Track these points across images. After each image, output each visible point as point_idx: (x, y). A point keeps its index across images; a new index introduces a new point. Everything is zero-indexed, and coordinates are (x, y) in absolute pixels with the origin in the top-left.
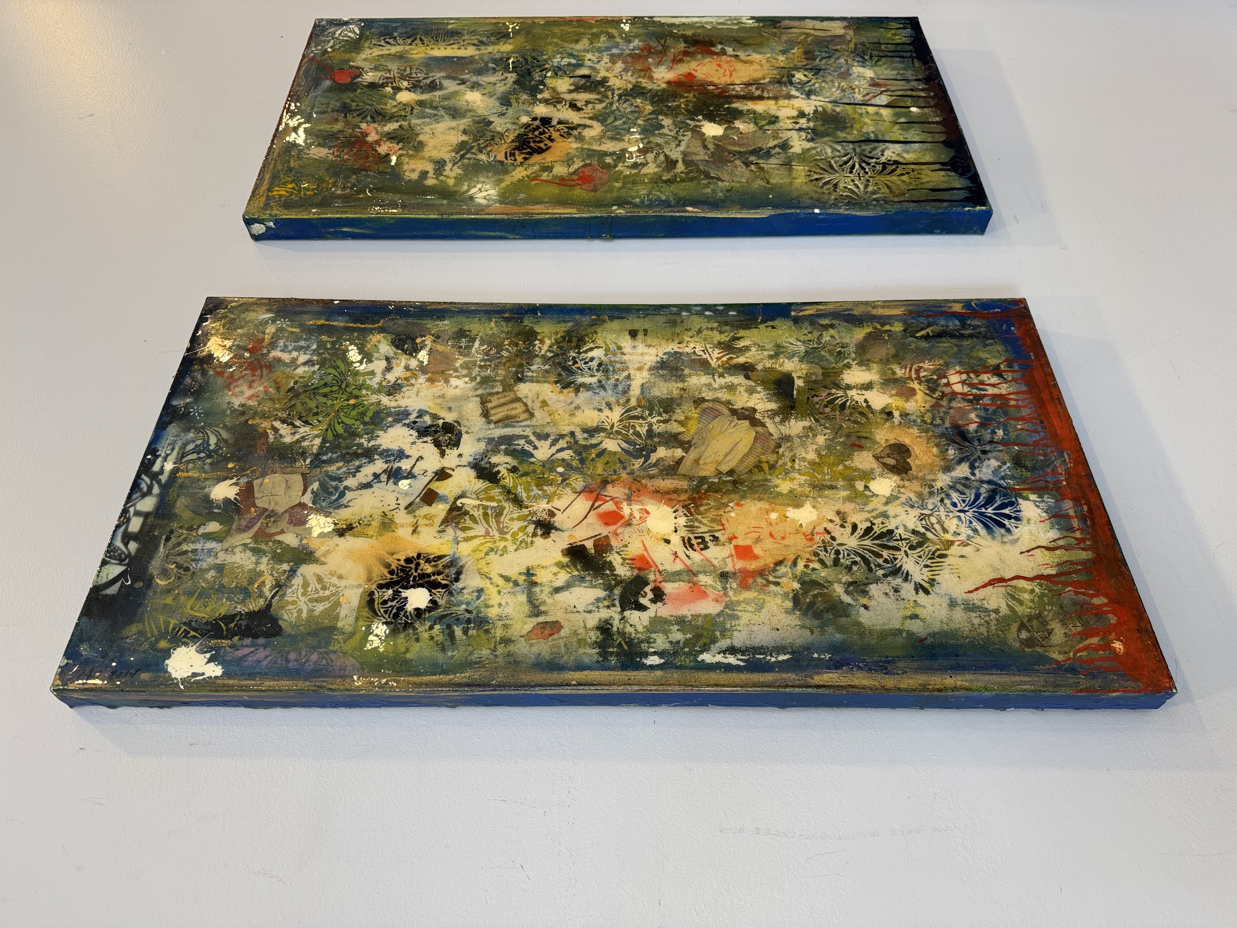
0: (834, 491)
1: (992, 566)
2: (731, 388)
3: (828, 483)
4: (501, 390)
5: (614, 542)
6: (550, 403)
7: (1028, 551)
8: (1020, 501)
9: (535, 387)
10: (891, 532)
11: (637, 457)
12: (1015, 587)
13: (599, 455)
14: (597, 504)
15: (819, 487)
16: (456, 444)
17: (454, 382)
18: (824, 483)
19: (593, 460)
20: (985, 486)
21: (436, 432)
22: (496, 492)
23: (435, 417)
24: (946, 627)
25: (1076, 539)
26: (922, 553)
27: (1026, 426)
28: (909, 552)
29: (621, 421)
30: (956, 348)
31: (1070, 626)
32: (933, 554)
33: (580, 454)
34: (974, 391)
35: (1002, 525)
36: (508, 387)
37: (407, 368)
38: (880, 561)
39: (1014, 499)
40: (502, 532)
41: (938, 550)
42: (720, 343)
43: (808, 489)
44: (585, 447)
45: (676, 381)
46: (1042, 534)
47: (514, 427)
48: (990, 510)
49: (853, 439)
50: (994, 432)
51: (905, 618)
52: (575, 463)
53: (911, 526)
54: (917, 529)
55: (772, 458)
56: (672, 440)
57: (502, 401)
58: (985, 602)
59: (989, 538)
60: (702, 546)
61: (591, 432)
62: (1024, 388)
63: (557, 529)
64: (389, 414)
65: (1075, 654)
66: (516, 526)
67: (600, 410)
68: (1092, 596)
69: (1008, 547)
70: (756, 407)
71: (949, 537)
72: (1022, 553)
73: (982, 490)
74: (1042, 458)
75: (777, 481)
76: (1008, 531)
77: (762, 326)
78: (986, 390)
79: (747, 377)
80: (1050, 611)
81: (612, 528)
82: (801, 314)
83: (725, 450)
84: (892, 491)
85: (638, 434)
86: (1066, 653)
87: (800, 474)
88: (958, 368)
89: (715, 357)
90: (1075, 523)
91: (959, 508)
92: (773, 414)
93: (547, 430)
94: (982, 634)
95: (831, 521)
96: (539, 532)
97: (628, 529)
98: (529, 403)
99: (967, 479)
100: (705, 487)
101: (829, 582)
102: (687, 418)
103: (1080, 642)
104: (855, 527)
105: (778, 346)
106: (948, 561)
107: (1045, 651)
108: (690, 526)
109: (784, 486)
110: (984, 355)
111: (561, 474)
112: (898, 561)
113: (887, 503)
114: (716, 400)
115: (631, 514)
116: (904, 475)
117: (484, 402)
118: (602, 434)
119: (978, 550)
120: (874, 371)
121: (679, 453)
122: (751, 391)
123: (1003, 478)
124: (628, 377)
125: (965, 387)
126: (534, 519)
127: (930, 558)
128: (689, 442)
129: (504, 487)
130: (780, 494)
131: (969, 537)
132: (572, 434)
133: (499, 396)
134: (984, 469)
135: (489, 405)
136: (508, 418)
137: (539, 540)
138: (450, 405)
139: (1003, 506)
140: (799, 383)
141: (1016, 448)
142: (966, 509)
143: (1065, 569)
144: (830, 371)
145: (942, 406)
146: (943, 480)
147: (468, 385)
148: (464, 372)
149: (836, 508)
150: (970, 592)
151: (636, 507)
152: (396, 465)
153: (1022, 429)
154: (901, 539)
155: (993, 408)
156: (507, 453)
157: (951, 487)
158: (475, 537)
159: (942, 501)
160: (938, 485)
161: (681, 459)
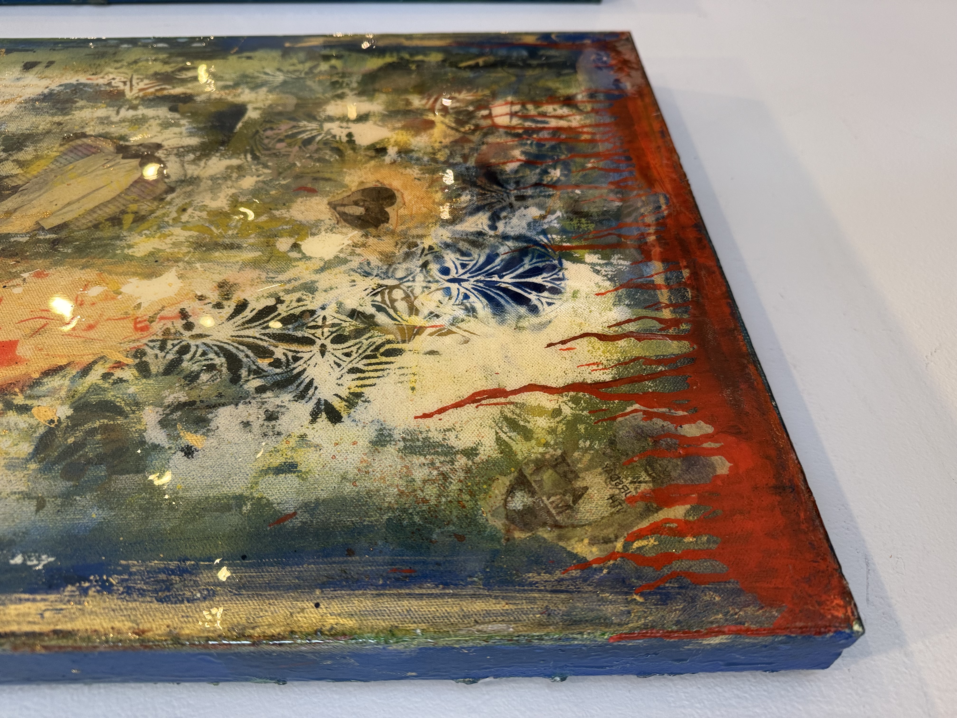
0: (233, 252)
1: (485, 368)
3: (228, 241)
7: (563, 342)
8: (566, 264)
10: (308, 314)
12: (522, 406)
15: (208, 247)
18: (221, 241)
24: (348, 488)
25: (661, 321)
26: (354, 349)
27: (601, 164)
28: (330, 347)
30: (514, 78)
31: (626, 482)
32: (377, 349)
34: (528, 124)
35: (524, 302)
38: (264, 363)
39: (556, 262)
41: (389, 342)
45: (53, 115)
46: (596, 314)
48: (508, 279)
50: (545, 173)
51: (266, 472)
53: (351, 304)
54: (360, 309)
58: (451, 436)
59: (493, 322)
62: (607, 119)
65: (627, 545)
68: (680, 421)
69: (526, 335)
70: (164, 143)
71: (417, 321)
72: (550, 345)
74: (619, 204)
75: (136, 239)
76: (534, 310)
78: (547, 123)
80: (586, 450)
82: (298, 46)
83: (73, 197)
84: (341, 251)
86: (607, 541)
87: (184, 228)
89: (138, 88)
90: (664, 296)
91: (453, 274)
92: (187, 151)
94: (427, 501)
95: (201, 298)
99: (480, 234)
101: (137, 404)
102: (37, 158)
103: (643, 516)
104: (241, 307)
105: (245, 77)
106: (398, 360)
107: (560, 538)
109: (144, 247)
110: (554, 85)
112: (301, 362)
116: (371, 229)
119: (466, 342)
120: (379, 101)
122: (169, 125)
123: (544, 232)
125: (515, 119)
127: (367, 357)
128: (12, 189)
131: (455, 321)
134: (515, 221)
139: (535, 271)
140: (252, 115)
141: (578, 191)
142: (465, 277)
143: (632, 371)
145: (470, 141)
146: (437, 236)
149: (219, 278)
150: (425, 416)
153: (593, 168)
154: (324, 326)
155: (551, 143)
157: (448, 246)
159: (425, 265)
160: (427, 242)
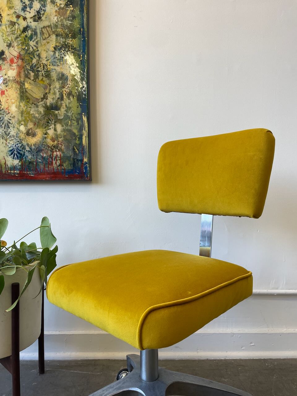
0: (21, 117)
2: (55, 93)
3: (23, 115)
4: (53, 30)
5: (5, 62)
6: (49, 44)
8: (19, 160)
9: (54, 40)
10: (9, 128)
11: (30, 67)
13: (31, 58)
14: (16, 58)
15: (22, 113)
16: (34, 21)
17: (56, 18)
19: (30, 56)
20: (23, 153)
21: (38, 15)
22: (19, 32)
23: (43, 14)
25: (8, 171)
27: (42, 168)
28: (4, 131)
29: (43, 63)
30: (70, 156)
33: (31, 53)
34: (53, 157)
35: (12, 154)
36: (54, 32)
37: (60, 4)
40: (8, 35)
41: (5, 138)
42: (71, 92)
43: (21, 110)
44: (34, 54)
45: (57, 79)
46: (10, 163)
47: (40, 35)
48: (16, 152)
49: (37, 123)
50: (40, 159)
52: (28, 52)
53: (11, 133)
54: (10, 134)
55: (31, 102)
56: (36, 76)
57: (49, 31)
59: (8, 150)
60: (4, 83)
61: (39, 56)
63: (9, 48)
64: (44, 2)
66: (10, 38)
67: (46, 58)
69: (6, 154)
70: (48, 100)
71: (8, 141)
72: (4, 157)
73: (22, 152)
74: (32, 169)
75: (24, 103)
76: (10, 155)
77: (78, 104)
79: (58, 98)
81: (9, 61)
82: (83, 115)
83: (33, 90)
84: (21, 131)
85: (38, 68)
87: (26, 109)
88: (62, 155)
89: (66, 90)
90: (12, 172)
91: (16, 145)
92: (46, 104)
93: (39, 44)
95: (12, 114)
96: (8, 44)
97: (9, 66)
98: (49, 38)
99: (25, 149)
100: (22, 85)
102: (44, 81)
104: (10, 120)
105: (70, 108)
106: (2, 139)
108: (10, 80)
110: (67, 163)
111: (25, 48)
113: (17, 128)
114: (50, 89)
115: (13, 66)
116: (26, 134)
117: (48, 26)
118: (38, 59)
119: (5, 147)
120: (61, 133)
121: (32, 78)
122: (53, 99)
123: (25, 158)
124: (58, 65)
125: (56, 156)
126: (12, 42)
127: (2, 136)
128: (36, 81)
129: (21, 34)
130: (20, 103)
131: (8, 146)
132: (38, 51)
133: (51, 30)
134: (28, 154)
135: (48, 28)
136: (43, 34)
137: (6, 44)
138: (48, 18)
139: (17, 156)
140: (56, 112)
141: (35, 164)
144: (61, 121)
145: (48, 148)
146: (24, 143)
147: (54, 22)
148: (59, 20)
149: (16, 116)
151: (15, 67)
152: (28, 7)
154: (7, 130)
155: (48, 160)
156: (32, 35)
157: (22, 145)
158: (7, 29)
159: (18, 142)
160: (23, 142)
161: (30, 79)
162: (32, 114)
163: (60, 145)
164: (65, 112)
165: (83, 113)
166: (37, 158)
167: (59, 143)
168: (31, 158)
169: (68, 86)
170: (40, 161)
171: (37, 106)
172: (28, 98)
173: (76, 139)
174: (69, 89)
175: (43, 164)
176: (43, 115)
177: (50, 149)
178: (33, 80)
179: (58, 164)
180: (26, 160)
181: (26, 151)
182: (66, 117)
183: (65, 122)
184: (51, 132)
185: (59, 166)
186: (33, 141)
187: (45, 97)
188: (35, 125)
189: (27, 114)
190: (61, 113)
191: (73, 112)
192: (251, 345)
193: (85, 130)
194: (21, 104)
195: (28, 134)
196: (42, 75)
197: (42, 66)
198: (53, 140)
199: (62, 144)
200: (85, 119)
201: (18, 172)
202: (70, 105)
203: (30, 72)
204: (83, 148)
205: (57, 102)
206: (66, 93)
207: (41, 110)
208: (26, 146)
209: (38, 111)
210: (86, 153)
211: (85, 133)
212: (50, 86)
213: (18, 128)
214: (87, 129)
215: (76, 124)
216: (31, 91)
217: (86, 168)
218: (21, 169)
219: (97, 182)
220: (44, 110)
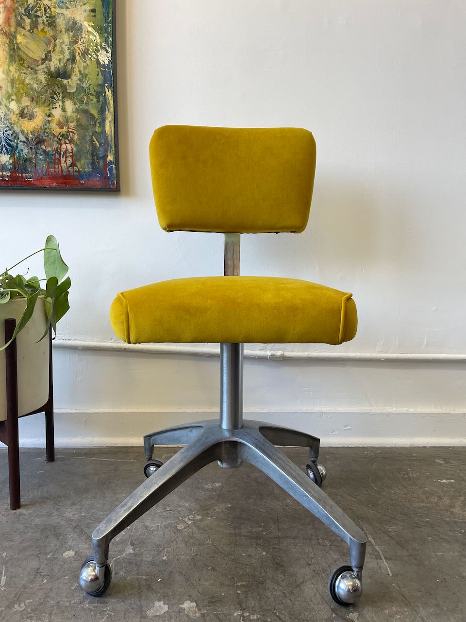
0: (11, 88)
3: (14, 86)
8: (9, 156)
11: (25, 10)
15: (13, 82)
18: (15, 84)
27: (44, 168)
29: (44, 4)
30: (86, 151)
34: (62, 153)
39: (10, 154)
42: (88, 50)
43: (11, 77)
45: (65, 28)
48: (4, 143)
49: (35, 99)
50: (41, 155)
56: (34, 25)
70: (51, 62)
74: (29, 170)
75: (15, 66)
77: (98, 70)
84: (12, 109)
85: (37, 11)
87: (18, 76)
91: (5, 132)
99: (18, 139)
100: (12, 38)
105: (86, 75)
109: (12, 69)
113: (6, 106)
116: (19, 115)
120: (72, 114)
121: (28, 28)
122: (60, 60)
123: (19, 152)
124: (67, 8)
125: (65, 150)
130: (9, 67)
144: (72, 96)
146: (17, 129)
149: (3, 86)
155: (53, 157)
157: (14, 132)
159: (8, 127)
161: (24, 29)
162: (27, 84)
163: (71, 134)
164: (79, 82)
165: (106, 85)
166: (36, 153)
167: (70, 130)
168: (28, 153)
169: (82, 41)
170: (41, 157)
171: (36, 72)
172: (21, 59)
173: (96, 125)
174: (84, 45)
175: (47, 163)
176: (45, 86)
177: (56, 138)
178: (29, 31)
179: (69, 163)
180: (20, 156)
181: (21, 141)
182: (80, 89)
183: (79, 97)
184: (57, 113)
185: (71, 166)
186: (29, 126)
187: (47, 58)
188: (33, 100)
189: (19, 84)
190: (72, 83)
191: (90, 81)
192: (346, 428)
193: (109, 111)
194: (11, 68)
195: (22, 115)
196: (43, 23)
197: (43, 10)
198: (61, 125)
199: (75, 132)
200: (109, 93)
201: (9, 174)
202: (86, 71)
203: (24, 17)
204: (106, 137)
205: (65, 66)
206: (80, 52)
207: (42, 77)
208: (20, 134)
209: (37, 79)
210: (111, 147)
211: (109, 116)
212: (55, 41)
213: (8, 105)
214: (112, 109)
215: (95, 100)
216: (27, 47)
217: (111, 170)
218: (13, 170)
219: (128, 194)
220: (46, 78)
